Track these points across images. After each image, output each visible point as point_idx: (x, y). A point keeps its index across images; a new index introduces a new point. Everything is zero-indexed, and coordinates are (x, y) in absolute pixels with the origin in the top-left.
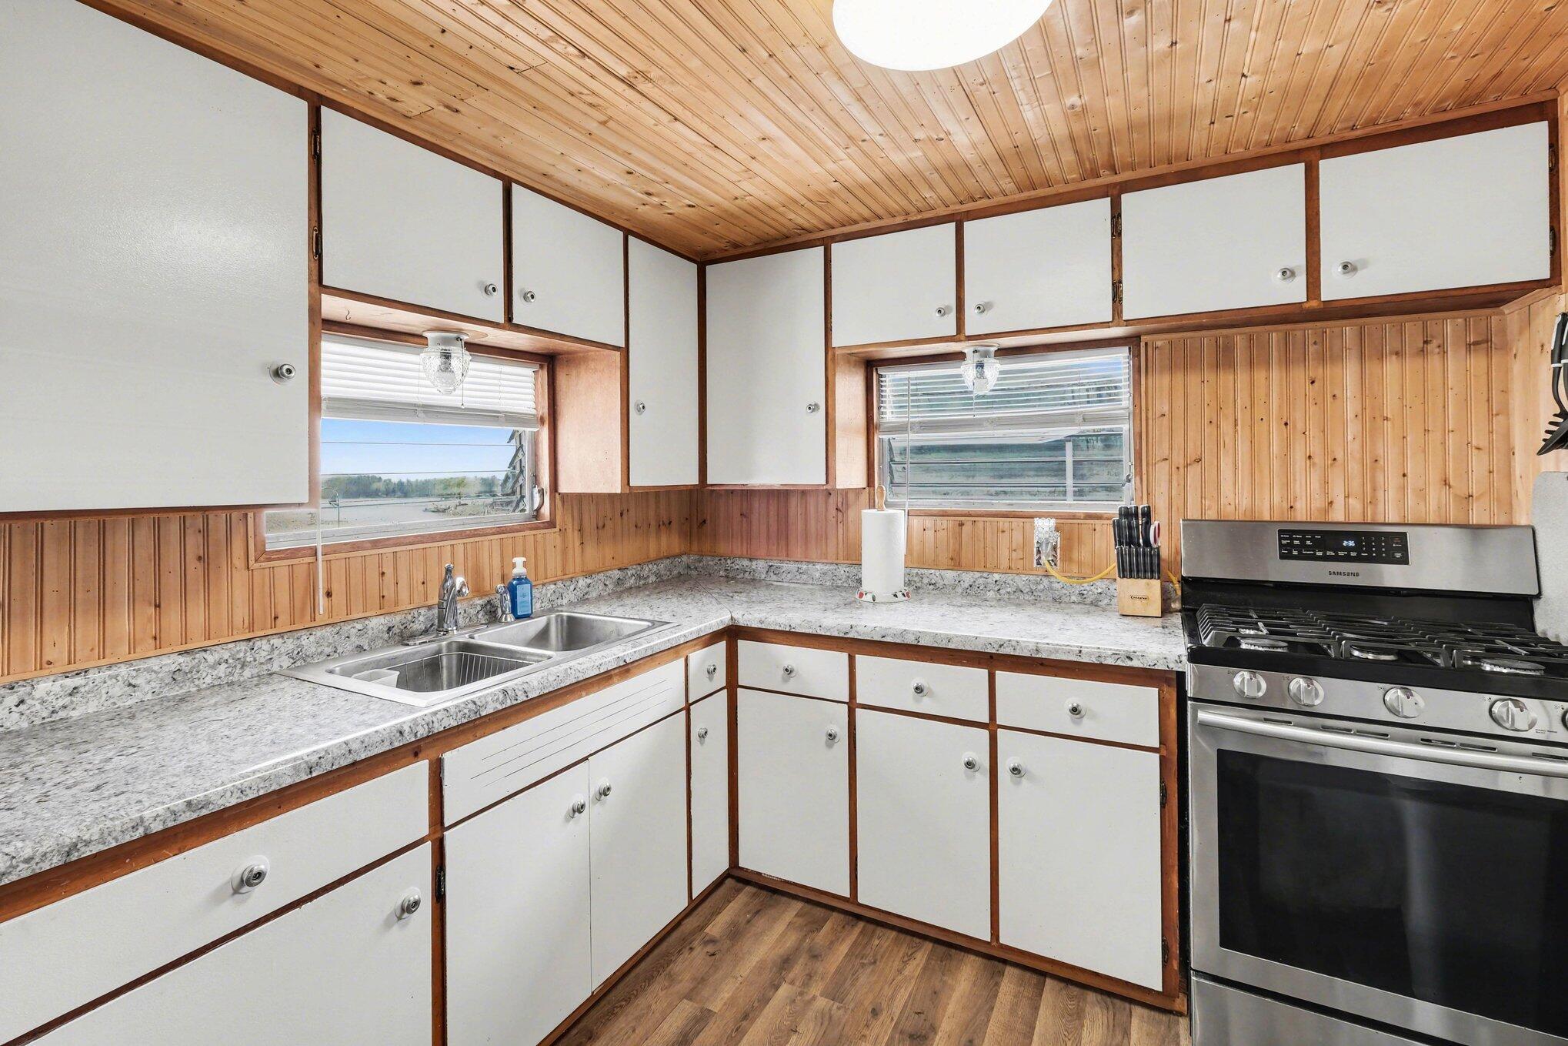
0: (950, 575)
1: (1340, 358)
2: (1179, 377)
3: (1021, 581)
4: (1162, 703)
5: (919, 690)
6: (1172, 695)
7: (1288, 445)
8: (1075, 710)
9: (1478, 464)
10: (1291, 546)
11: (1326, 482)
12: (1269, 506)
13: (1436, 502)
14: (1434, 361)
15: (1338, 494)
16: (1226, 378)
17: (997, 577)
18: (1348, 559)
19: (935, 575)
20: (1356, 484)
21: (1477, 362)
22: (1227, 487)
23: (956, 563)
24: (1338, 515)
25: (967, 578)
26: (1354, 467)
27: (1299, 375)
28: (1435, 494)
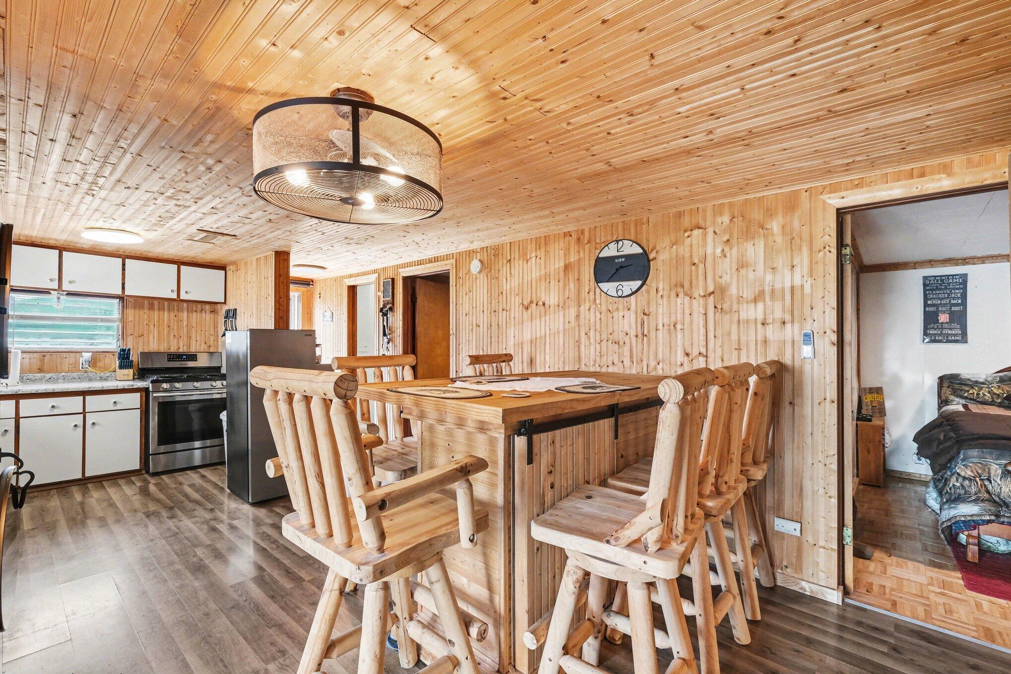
0: (39, 375)
1: (182, 311)
2: (137, 310)
3: (75, 375)
4: (141, 397)
5: (53, 407)
6: (144, 394)
7: (169, 332)
8: (115, 402)
9: (212, 338)
10: (170, 358)
11: (178, 342)
12: (163, 348)
13: (203, 347)
14: (204, 314)
15: (181, 345)
16: (151, 313)
17: (63, 374)
18: (184, 361)
19: (31, 376)
20: (186, 343)
21: (212, 315)
22: (151, 343)
23: (40, 370)
24: (181, 350)
25: (48, 376)
26: (185, 339)
27: (172, 315)
28: (203, 345)
